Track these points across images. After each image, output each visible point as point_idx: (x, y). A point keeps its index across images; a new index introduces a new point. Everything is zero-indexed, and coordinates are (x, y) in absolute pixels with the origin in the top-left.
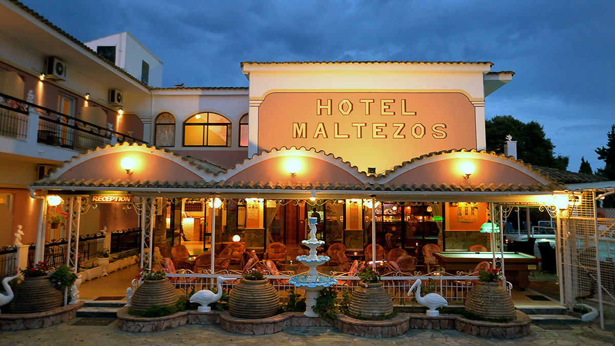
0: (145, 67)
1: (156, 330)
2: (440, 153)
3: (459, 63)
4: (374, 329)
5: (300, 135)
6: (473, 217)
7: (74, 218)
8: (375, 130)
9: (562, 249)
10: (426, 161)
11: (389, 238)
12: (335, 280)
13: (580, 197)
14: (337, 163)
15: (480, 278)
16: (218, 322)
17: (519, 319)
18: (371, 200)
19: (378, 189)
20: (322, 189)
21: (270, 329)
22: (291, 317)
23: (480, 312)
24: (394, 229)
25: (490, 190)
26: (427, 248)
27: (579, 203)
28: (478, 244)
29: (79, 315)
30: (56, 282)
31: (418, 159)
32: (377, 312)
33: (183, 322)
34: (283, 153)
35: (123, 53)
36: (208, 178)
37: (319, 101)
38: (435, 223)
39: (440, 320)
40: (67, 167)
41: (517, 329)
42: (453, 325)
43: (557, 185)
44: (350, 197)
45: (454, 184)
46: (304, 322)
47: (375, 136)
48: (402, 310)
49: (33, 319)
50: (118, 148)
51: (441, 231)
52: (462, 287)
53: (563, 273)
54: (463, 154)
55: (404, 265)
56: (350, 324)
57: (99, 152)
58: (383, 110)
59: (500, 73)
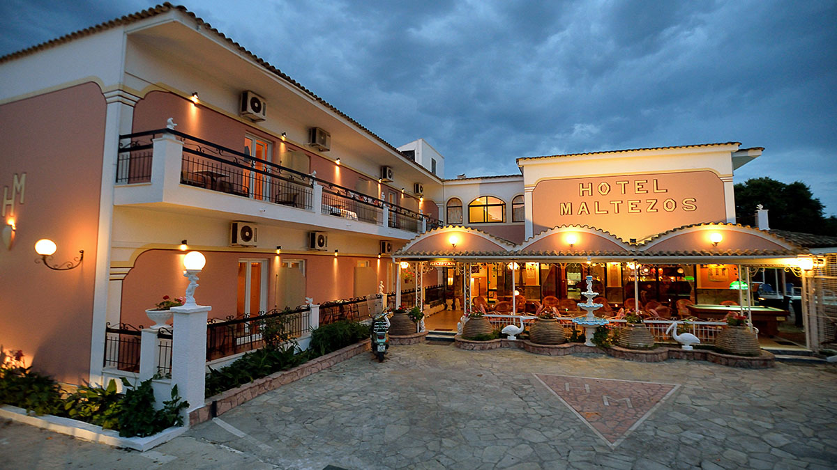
0: (434, 162)
1: (482, 349)
2: (691, 226)
3: (706, 145)
4: (640, 355)
5: (566, 212)
6: (723, 277)
7: (419, 276)
8: (630, 206)
9: (808, 303)
10: (678, 233)
11: (644, 295)
12: (606, 321)
13: (825, 260)
14: (605, 236)
15: (729, 323)
16: (522, 347)
17: (764, 355)
18: (633, 263)
19: (640, 255)
20: (594, 255)
21: (562, 352)
22: (575, 346)
23: (727, 347)
24: (649, 286)
25: (736, 255)
26: (680, 302)
27: (824, 264)
28: (729, 300)
29: (427, 339)
30: (413, 317)
31: (672, 231)
32: (642, 345)
33: (499, 345)
34: (564, 229)
35: (420, 155)
36: (509, 249)
37: (581, 185)
38: (687, 282)
39: (693, 353)
40: (413, 243)
41: (762, 362)
42: (705, 357)
43: (801, 250)
44: (611, 261)
45: (704, 250)
46: (584, 349)
47: (630, 211)
48: (661, 345)
49: (404, 338)
50: (445, 230)
51: (693, 289)
52: (713, 330)
53: (809, 322)
54: (711, 226)
55: (662, 314)
56: (621, 351)
57: (433, 232)
58: (637, 189)
59: (748, 150)
